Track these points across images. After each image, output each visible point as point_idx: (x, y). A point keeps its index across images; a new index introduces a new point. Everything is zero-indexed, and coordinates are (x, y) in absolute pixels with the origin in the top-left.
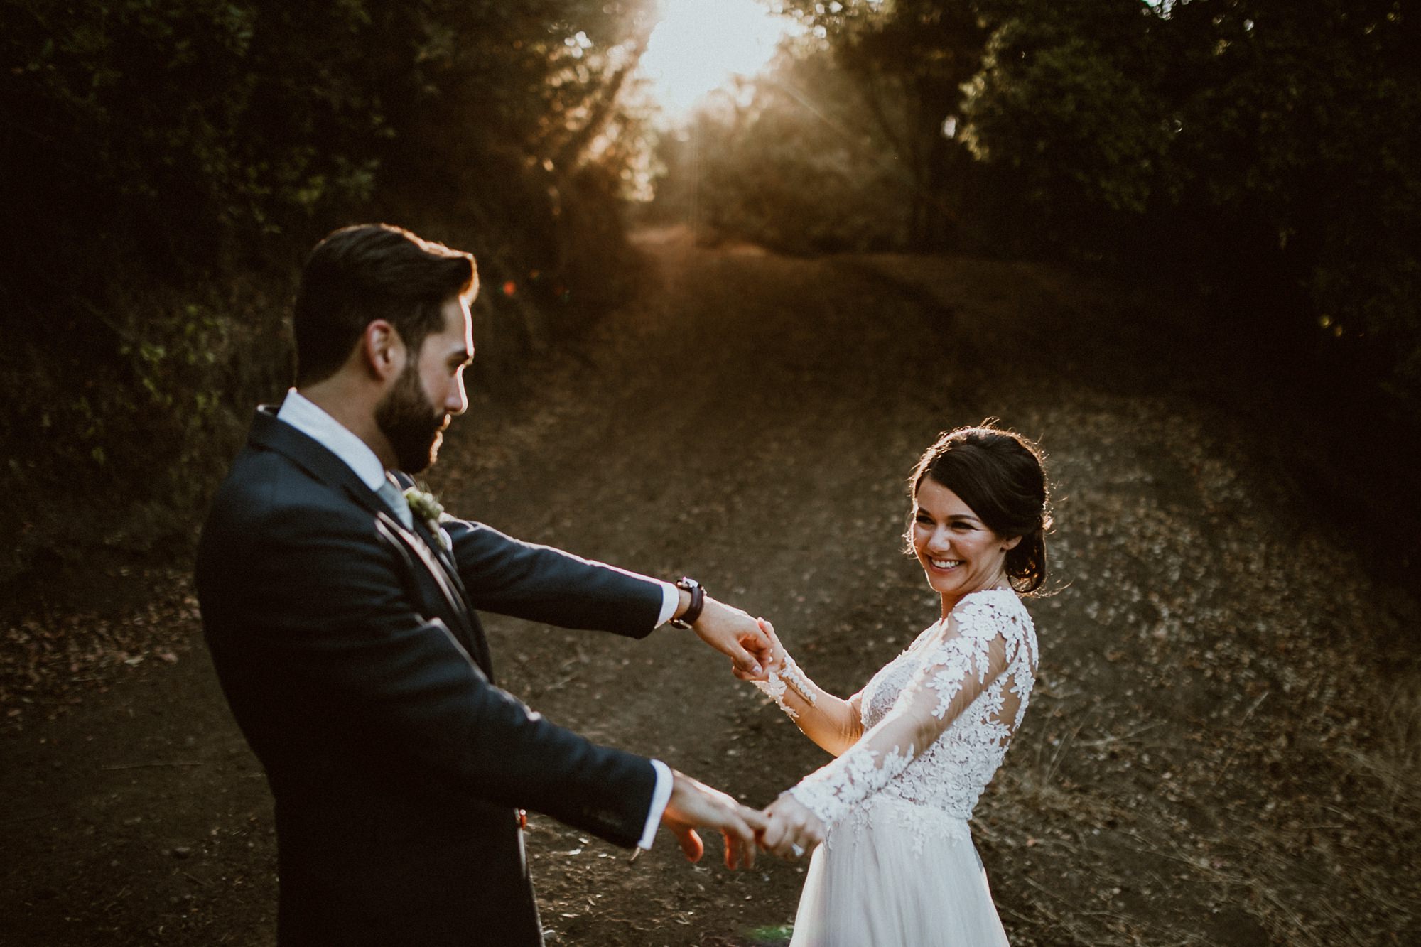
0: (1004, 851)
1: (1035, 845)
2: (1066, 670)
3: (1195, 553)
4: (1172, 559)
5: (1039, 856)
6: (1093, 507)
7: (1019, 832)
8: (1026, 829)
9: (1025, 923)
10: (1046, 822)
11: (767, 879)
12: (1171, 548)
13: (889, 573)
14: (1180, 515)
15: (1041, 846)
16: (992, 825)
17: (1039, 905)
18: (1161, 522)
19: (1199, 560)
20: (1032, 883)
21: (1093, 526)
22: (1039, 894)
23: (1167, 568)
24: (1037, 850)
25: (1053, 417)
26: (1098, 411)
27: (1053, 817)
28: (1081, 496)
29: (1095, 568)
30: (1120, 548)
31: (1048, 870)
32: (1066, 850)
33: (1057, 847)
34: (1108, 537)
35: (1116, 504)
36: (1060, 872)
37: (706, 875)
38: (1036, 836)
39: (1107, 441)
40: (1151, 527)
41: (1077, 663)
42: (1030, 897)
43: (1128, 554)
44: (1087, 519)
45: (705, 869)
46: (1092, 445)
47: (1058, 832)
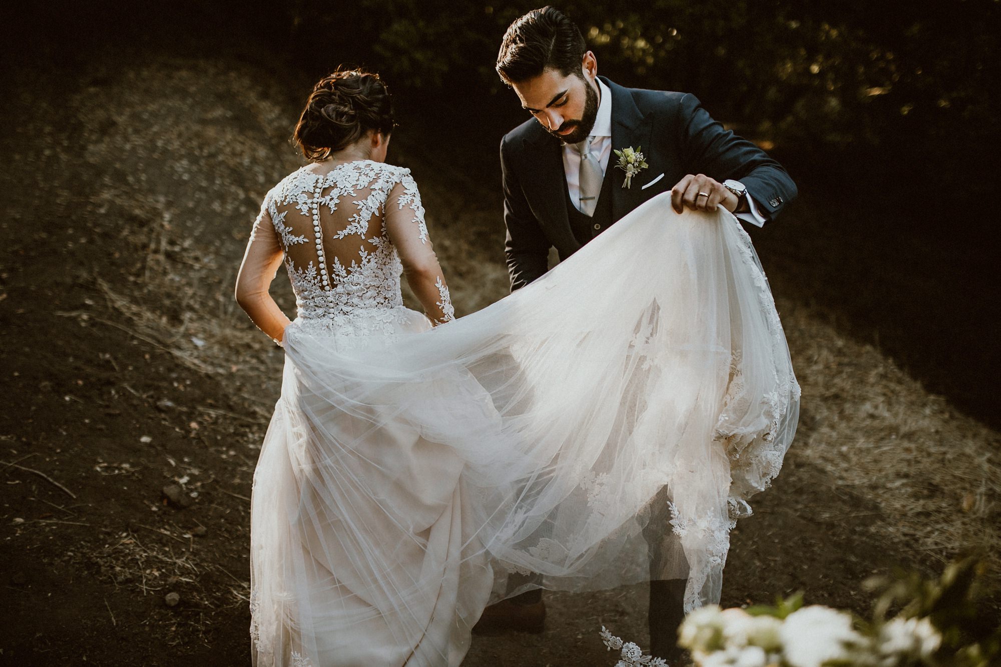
0: (219, 378)
1: (238, 370)
2: (212, 249)
3: (269, 163)
4: (257, 169)
5: (243, 377)
6: (198, 135)
7: (224, 364)
8: (227, 360)
9: (254, 424)
10: (238, 353)
11: (64, 433)
12: (254, 161)
13: (59, 192)
14: (254, 138)
15: (242, 370)
16: (204, 361)
17: (257, 409)
18: (243, 143)
19: (273, 167)
20: (246, 396)
21: (201, 148)
22: (254, 402)
23: (255, 175)
24: (241, 373)
25: (145, 73)
26: (178, 68)
27: (241, 350)
28: (187, 128)
29: (210, 178)
30: (223, 162)
31: (253, 386)
32: (257, 369)
33: (253, 369)
34: (212, 156)
35: (211, 132)
36: (260, 386)
37: (13, 441)
38: (237, 363)
39: (193, 89)
40: (239, 148)
41: (217, 243)
42: (250, 406)
43: (228, 167)
44: (195, 143)
45: (9, 437)
46: (183, 93)
47: (248, 359)
